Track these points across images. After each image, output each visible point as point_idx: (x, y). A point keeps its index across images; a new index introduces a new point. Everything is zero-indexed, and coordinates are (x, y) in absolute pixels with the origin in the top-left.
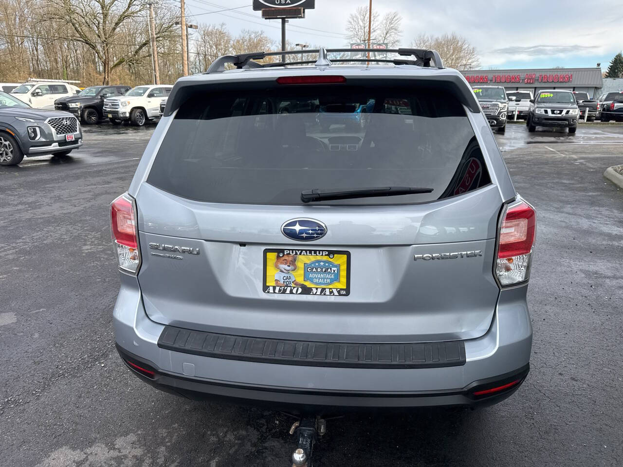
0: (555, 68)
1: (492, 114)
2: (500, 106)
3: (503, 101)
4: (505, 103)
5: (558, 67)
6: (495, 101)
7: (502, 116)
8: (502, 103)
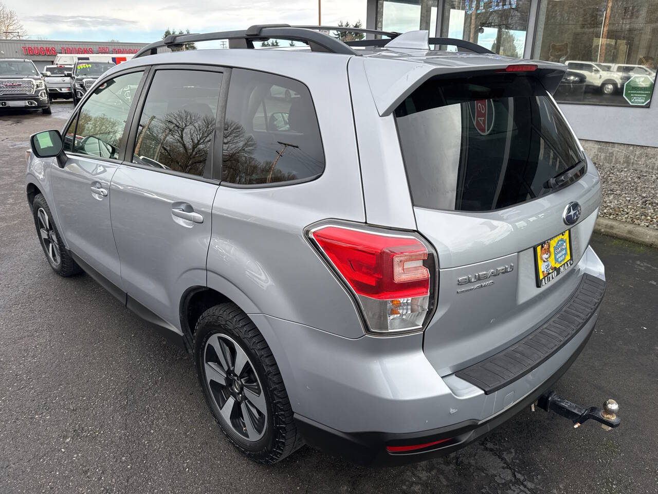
0: (110, 41)
1: (28, 93)
2: (35, 84)
3: (36, 77)
4: (40, 79)
5: (113, 40)
6: (26, 77)
7: (41, 95)
8: (36, 79)
